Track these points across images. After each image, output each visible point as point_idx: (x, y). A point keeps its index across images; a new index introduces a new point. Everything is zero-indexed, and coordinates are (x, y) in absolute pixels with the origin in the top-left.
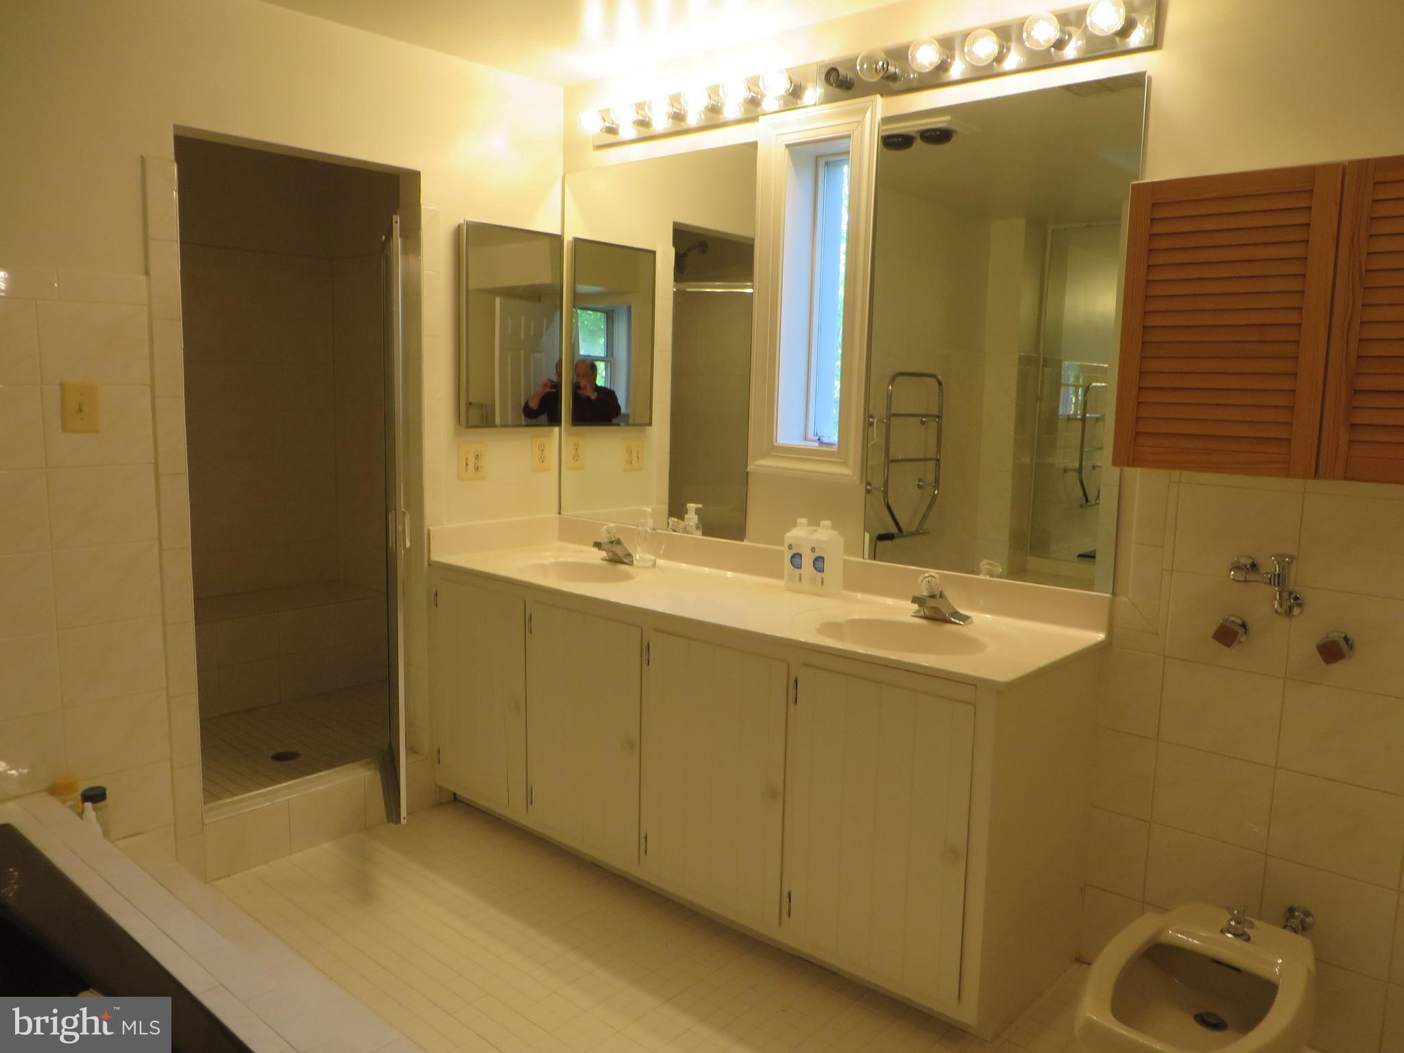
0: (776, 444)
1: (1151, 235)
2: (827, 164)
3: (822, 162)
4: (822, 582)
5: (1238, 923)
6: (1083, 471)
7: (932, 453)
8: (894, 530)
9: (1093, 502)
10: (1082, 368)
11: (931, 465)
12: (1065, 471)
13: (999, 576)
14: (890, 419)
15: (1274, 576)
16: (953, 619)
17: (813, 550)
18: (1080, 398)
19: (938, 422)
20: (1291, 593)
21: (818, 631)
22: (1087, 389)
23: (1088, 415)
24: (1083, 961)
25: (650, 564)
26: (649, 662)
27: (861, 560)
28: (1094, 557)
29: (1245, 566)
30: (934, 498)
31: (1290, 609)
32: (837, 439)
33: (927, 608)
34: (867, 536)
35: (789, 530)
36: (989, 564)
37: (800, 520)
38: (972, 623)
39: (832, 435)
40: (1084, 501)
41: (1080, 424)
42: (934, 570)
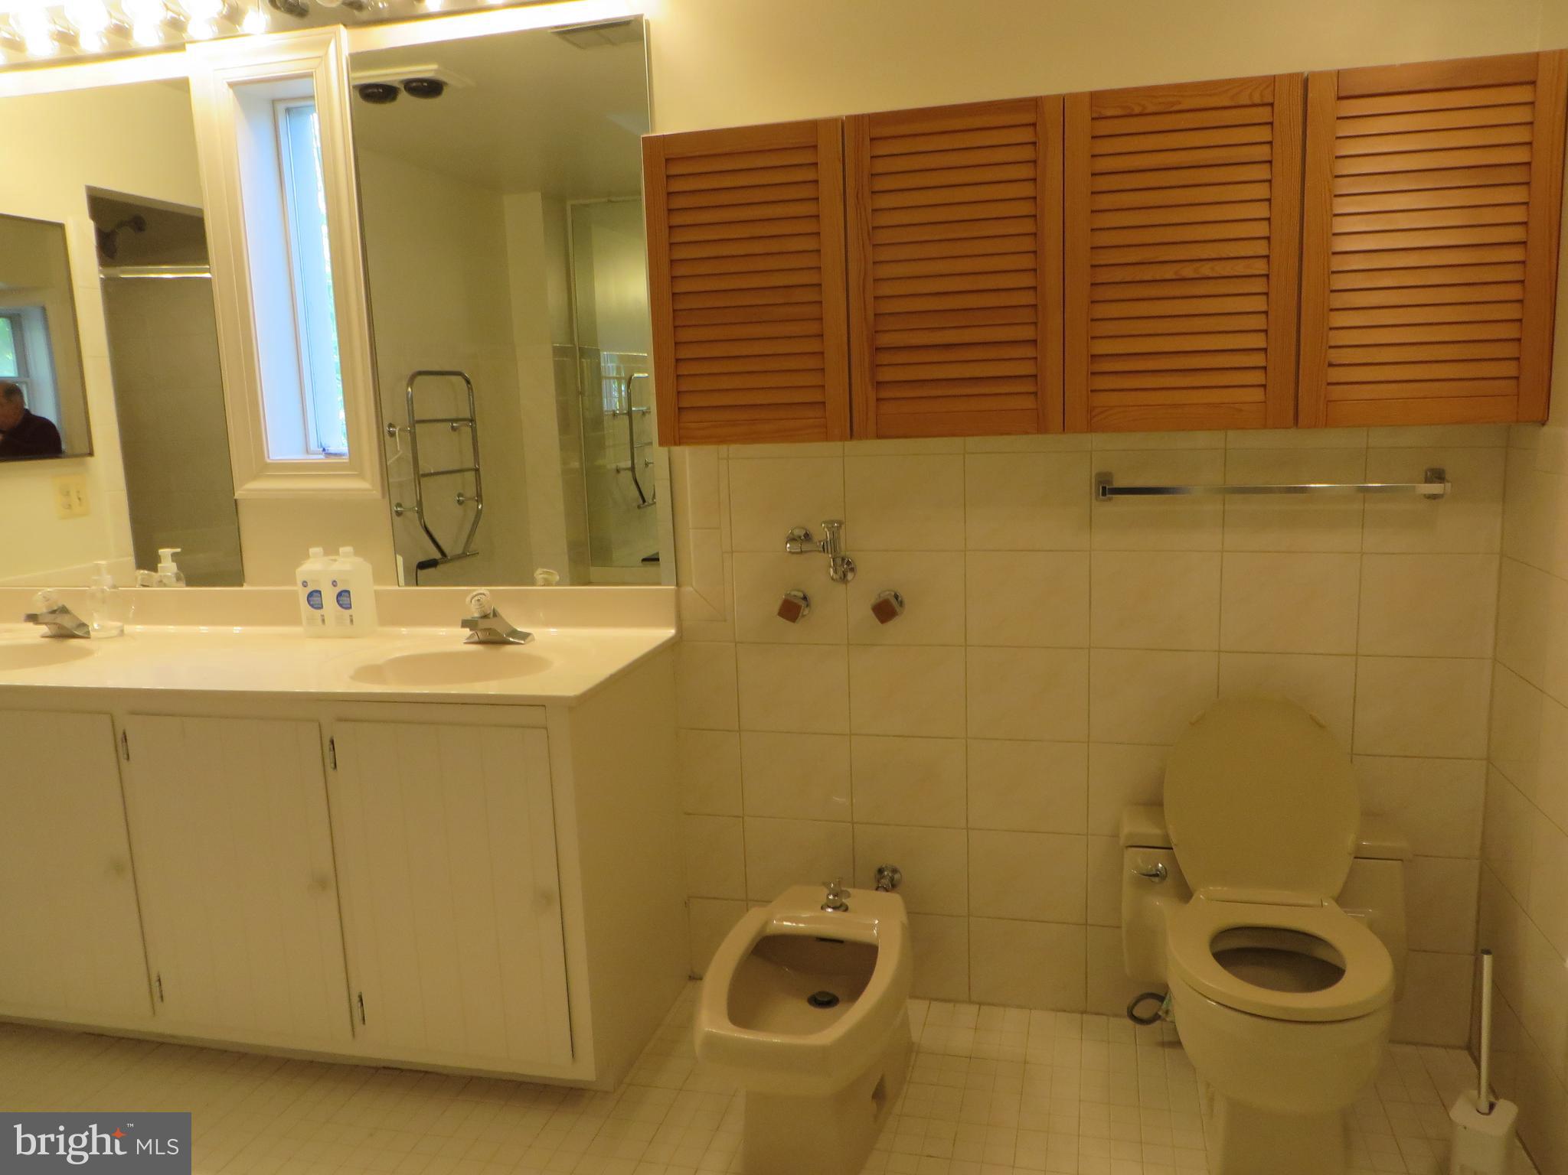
0: (268, 461)
1: (669, 194)
2: (288, 110)
3: (281, 108)
4: (352, 621)
5: (835, 896)
6: (636, 470)
7: (470, 464)
8: (437, 556)
9: (651, 502)
10: (621, 358)
11: (470, 476)
12: (618, 471)
13: (558, 584)
14: (414, 427)
15: (827, 542)
16: (511, 639)
17: (334, 584)
18: (623, 393)
19: (471, 427)
20: (843, 559)
21: (352, 678)
22: (629, 381)
23: (633, 409)
24: (695, 978)
25: (115, 632)
26: (128, 755)
27: (397, 588)
28: (658, 560)
29: (800, 537)
30: (479, 513)
31: (845, 575)
32: (347, 448)
33: (481, 630)
34: (400, 559)
35: (299, 565)
36: (544, 573)
37: (312, 551)
38: (534, 639)
39: (339, 443)
40: (641, 502)
41: (626, 419)
42: (483, 588)
